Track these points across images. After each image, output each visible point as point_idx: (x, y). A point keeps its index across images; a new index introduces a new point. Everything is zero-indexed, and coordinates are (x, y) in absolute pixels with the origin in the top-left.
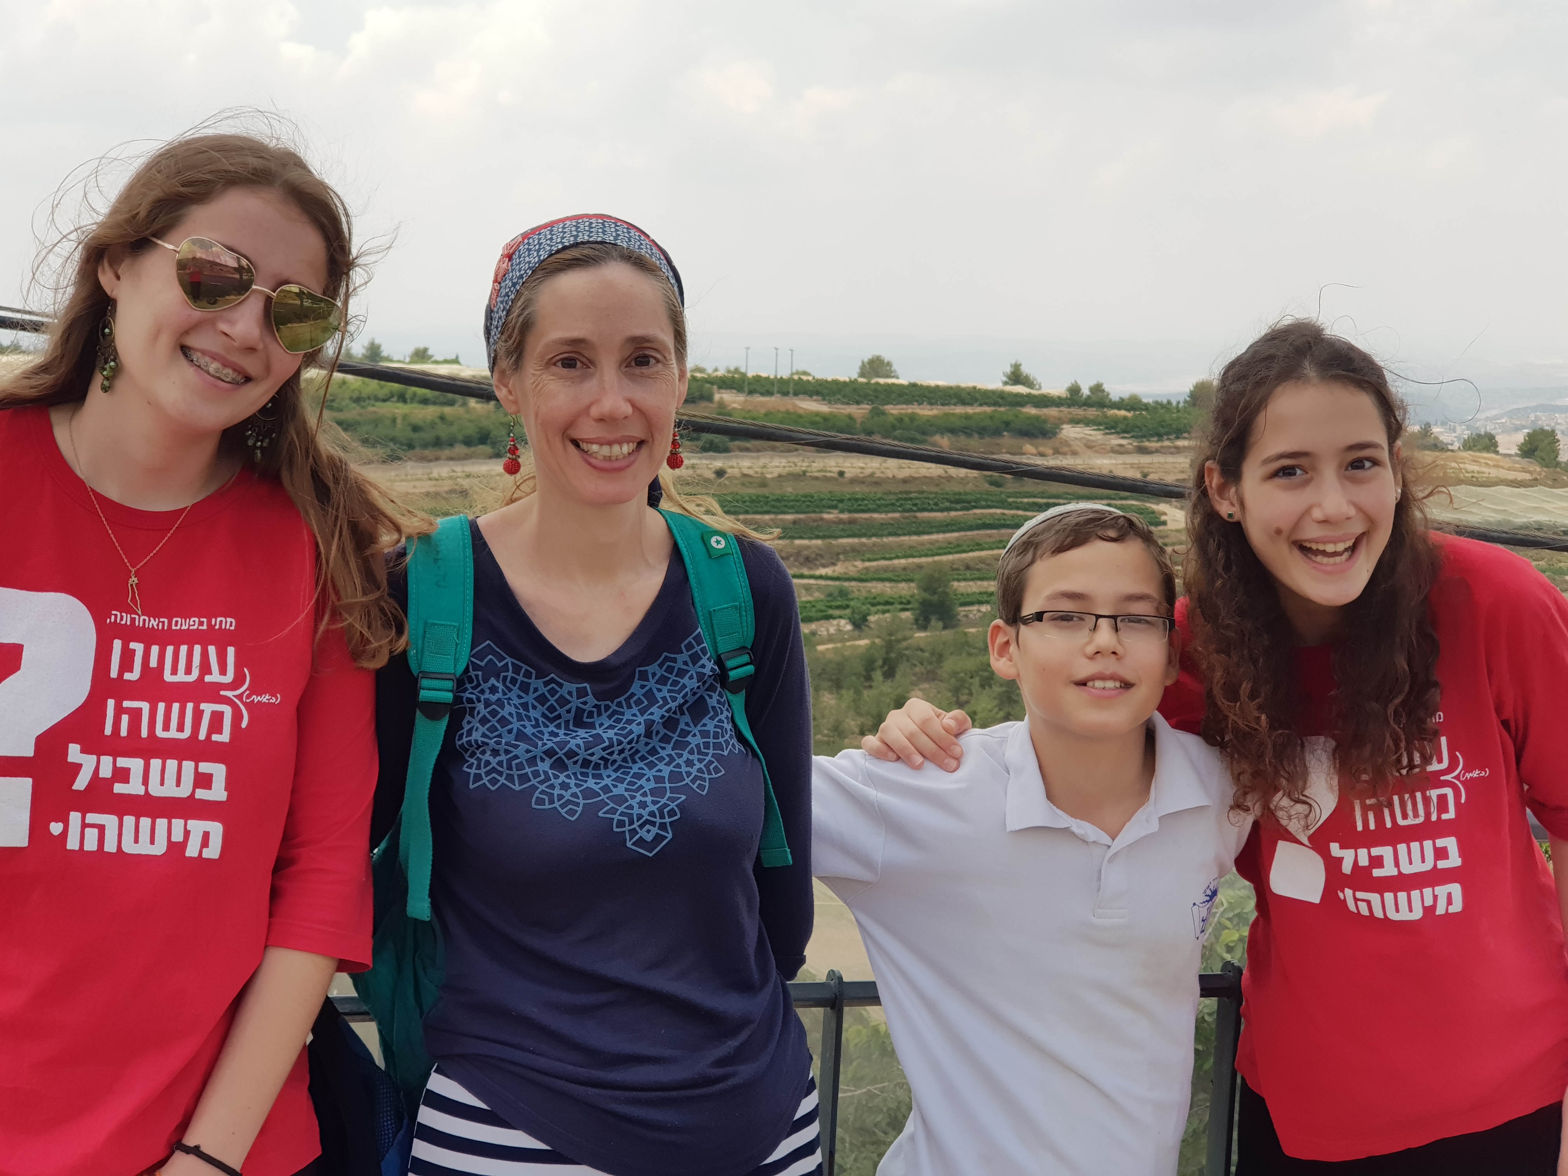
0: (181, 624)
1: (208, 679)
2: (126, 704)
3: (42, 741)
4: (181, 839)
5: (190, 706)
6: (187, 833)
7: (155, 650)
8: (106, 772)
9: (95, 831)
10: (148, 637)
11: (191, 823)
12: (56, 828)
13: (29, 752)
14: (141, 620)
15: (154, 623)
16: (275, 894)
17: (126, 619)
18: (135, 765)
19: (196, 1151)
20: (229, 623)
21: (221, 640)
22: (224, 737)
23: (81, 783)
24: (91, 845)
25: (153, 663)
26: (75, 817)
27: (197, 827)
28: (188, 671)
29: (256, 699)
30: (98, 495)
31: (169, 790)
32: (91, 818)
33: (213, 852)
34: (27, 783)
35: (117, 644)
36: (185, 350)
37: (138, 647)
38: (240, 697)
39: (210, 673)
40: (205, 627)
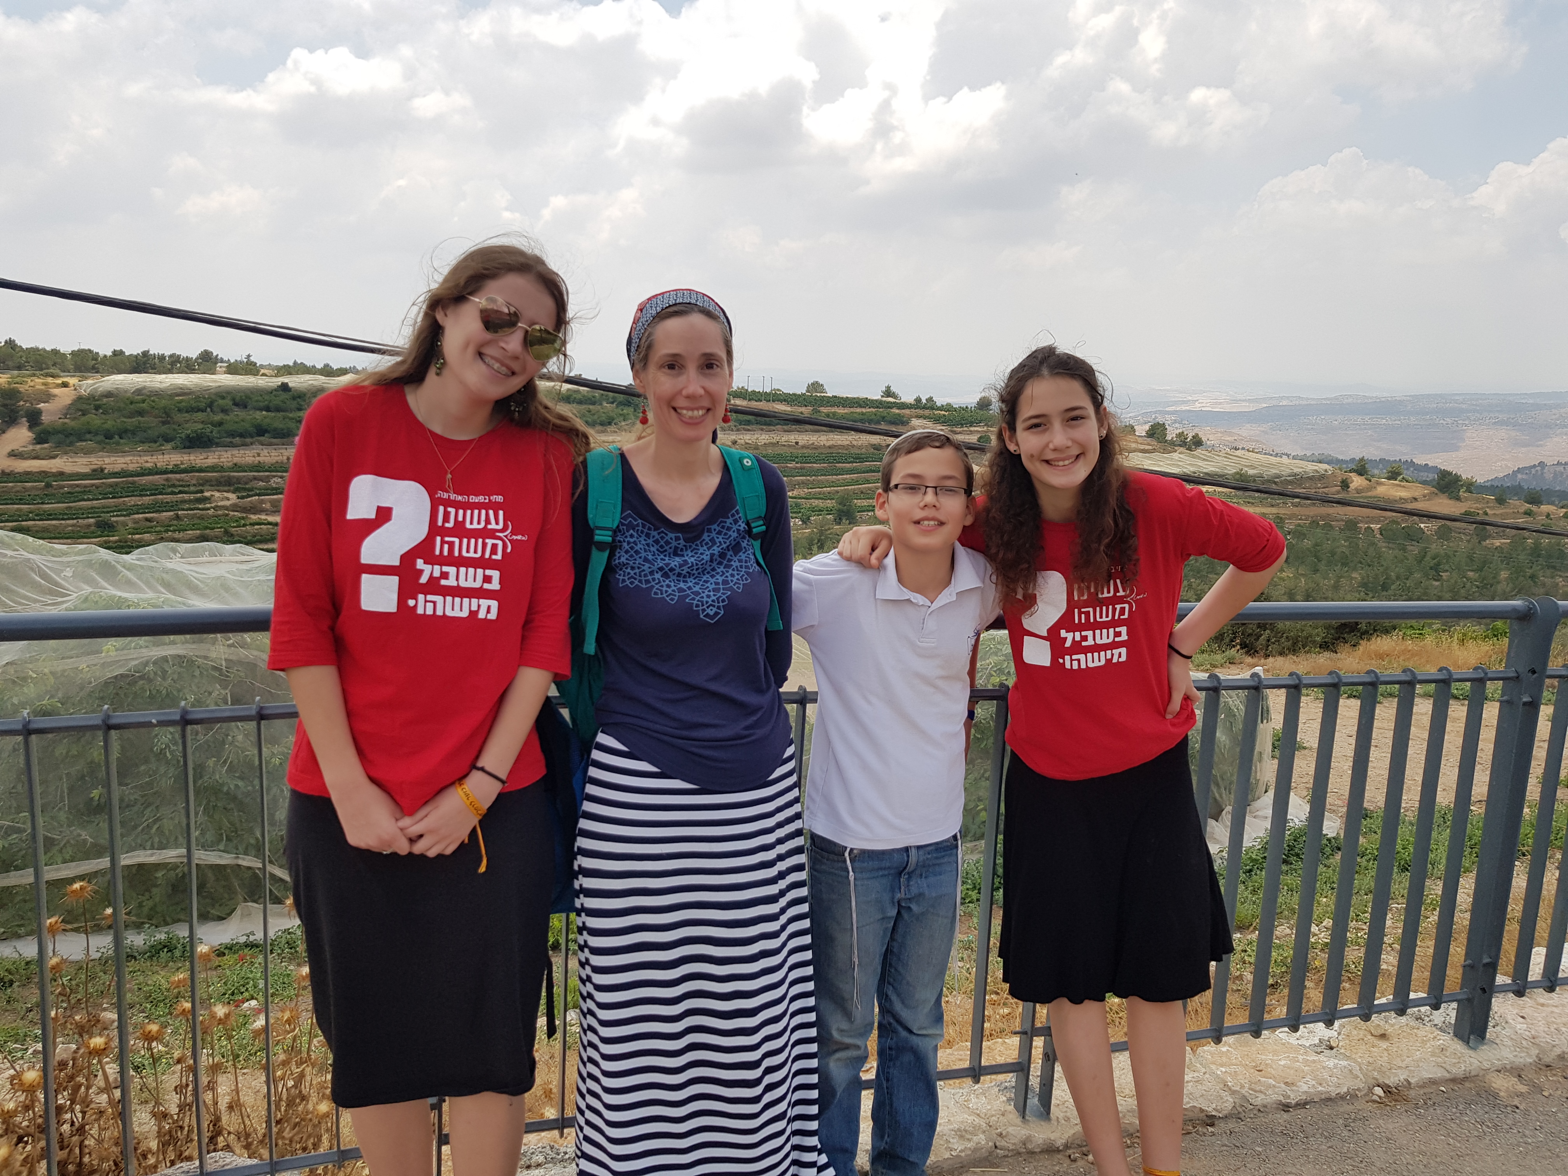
0: (474, 499)
1: (489, 527)
2: (447, 539)
3: (403, 557)
4: (476, 609)
5: (480, 541)
6: (479, 606)
7: (461, 512)
8: (437, 574)
9: (432, 604)
10: (457, 505)
11: (481, 601)
12: (411, 603)
13: (397, 563)
14: (453, 496)
15: (460, 498)
16: (523, 638)
17: (446, 496)
18: (452, 570)
19: (482, 769)
20: (499, 498)
21: (496, 507)
22: (499, 557)
23: (424, 579)
24: (430, 612)
25: (460, 519)
26: (421, 597)
27: (484, 603)
28: (479, 523)
29: (515, 537)
30: (431, 432)
31: (470, 584)
32: (429, 597)
33: (493, 616)
34: (396, 579)
35: (441, 509)
36: (480, 355)
37: (452, 510)
38: (506, 536)
39: (490, 524)
40: (487, 501)
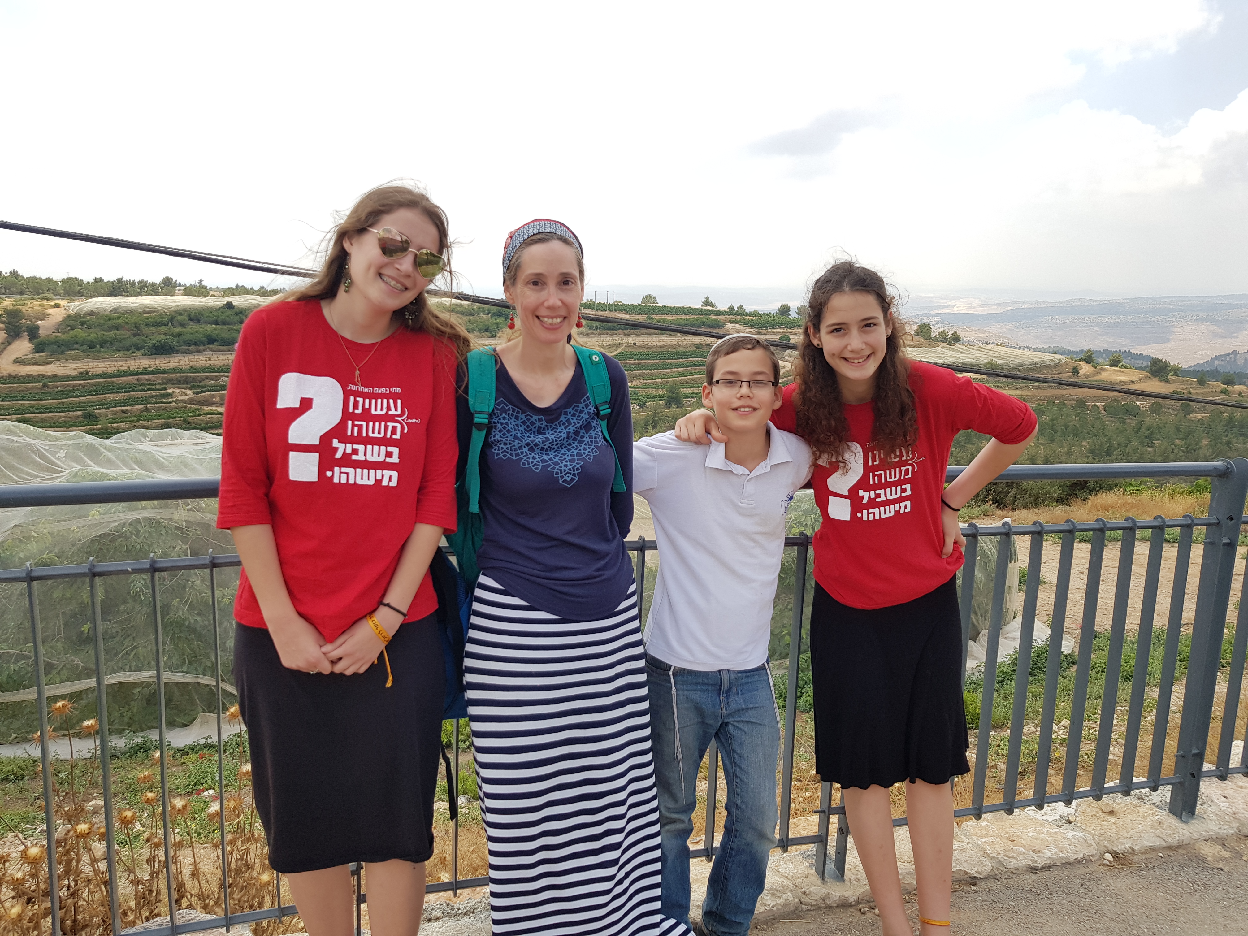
0: (377, 391)
1: (390, 413)
2: (356, 423)
3: (322, 438)
4: (380, 478)
5: (383, 424)
6: (383, 476)
7: (367, 401)
8: (349, 451)
9: (345, 475)
10: (364, 396)
11: (385, 472)
13: (318, 443)
14: (361, 389)
15: (366, 390)
16: (419, 501)
17: (355, 388)
18: (361, 448)
19: (388, 605)
20: (398, 390)
21: (395, 397)
22: (398, 436)
23: (339, 455)
24: (344, 481)
25: (367, 406)
26: (337, 469)
27: (387, 473)
28: (382, 410)
29: (410, 421)
30: (342, 337)
31: (375, 458)
32: (343, 470)
33: (394, 483)
34: (317, 455)
35: (352, 398)
36: (380, 275)
37: (360, 400)
38: (403, 420)
39: (390, 410)
40: (388, 392)
